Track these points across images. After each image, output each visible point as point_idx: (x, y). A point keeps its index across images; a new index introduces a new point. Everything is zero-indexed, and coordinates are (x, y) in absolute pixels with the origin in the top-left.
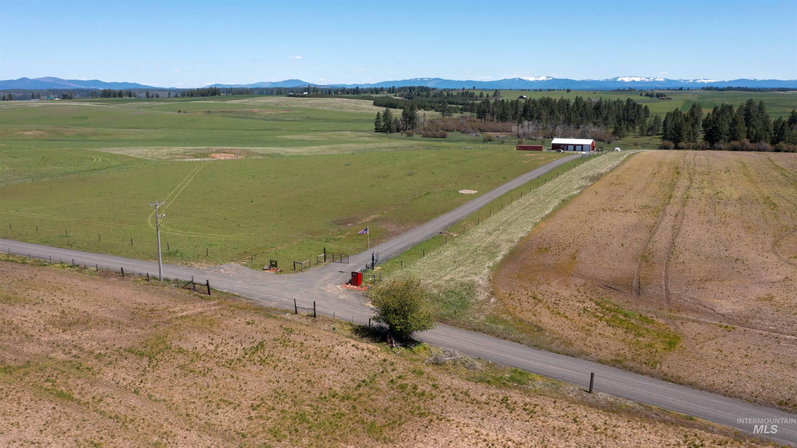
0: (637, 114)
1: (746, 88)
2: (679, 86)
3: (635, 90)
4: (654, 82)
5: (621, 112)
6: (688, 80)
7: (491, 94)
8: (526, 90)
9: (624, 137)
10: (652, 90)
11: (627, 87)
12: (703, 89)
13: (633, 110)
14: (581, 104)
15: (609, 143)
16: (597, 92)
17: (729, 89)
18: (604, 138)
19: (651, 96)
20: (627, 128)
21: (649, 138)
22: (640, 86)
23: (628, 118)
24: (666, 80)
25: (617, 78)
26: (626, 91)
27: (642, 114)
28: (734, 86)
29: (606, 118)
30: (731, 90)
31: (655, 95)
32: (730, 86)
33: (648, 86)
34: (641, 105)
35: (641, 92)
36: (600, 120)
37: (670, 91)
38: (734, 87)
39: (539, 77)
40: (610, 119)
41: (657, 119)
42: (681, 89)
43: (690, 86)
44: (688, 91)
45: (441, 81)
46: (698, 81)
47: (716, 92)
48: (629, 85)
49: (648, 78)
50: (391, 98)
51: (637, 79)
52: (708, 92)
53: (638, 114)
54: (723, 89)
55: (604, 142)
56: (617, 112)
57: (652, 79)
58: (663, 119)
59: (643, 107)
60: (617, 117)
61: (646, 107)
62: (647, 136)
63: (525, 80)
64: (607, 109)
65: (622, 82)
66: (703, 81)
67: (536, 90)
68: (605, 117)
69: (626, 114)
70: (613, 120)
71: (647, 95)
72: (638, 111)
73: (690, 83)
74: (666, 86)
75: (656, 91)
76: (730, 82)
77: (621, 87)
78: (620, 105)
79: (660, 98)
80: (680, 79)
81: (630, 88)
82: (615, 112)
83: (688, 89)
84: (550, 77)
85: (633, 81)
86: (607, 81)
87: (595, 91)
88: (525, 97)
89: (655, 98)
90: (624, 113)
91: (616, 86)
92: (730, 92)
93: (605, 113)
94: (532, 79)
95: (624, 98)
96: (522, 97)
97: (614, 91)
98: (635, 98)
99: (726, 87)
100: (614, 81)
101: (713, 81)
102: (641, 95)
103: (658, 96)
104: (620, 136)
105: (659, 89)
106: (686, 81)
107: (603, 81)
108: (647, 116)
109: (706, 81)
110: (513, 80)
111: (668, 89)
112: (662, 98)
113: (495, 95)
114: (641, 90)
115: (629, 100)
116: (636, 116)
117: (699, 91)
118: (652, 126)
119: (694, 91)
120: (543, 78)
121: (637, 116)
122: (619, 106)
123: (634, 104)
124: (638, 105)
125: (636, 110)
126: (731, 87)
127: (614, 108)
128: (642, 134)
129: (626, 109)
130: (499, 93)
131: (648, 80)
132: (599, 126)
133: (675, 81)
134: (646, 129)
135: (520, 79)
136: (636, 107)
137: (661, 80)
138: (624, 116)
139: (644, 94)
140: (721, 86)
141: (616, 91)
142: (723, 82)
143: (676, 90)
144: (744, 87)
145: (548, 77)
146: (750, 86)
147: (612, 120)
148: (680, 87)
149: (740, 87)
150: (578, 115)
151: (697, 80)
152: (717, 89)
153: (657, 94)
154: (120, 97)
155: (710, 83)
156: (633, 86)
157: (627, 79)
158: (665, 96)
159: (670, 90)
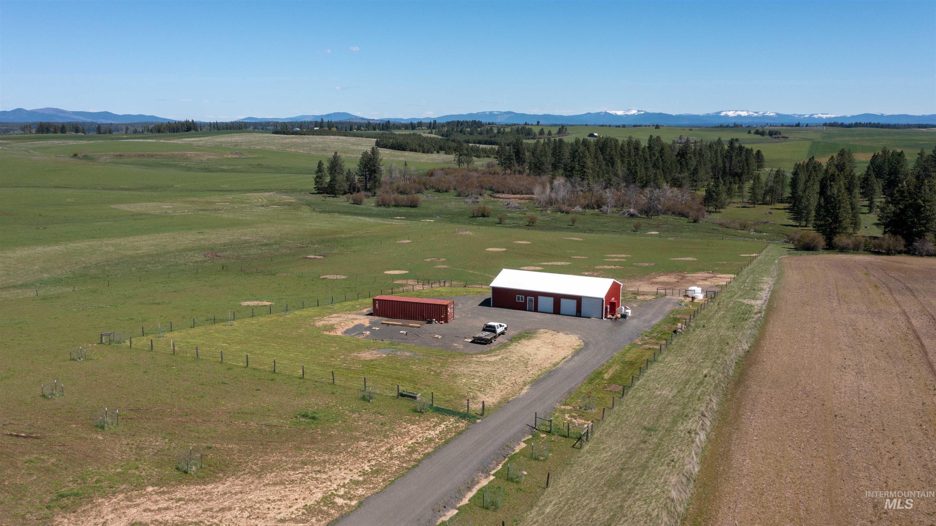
0: (745, 165)
1: (879, 124)
2: (795, 122)
3: (741, 126)
4: (764, 117)
5: (720, 161)
6: (803, 115)
7: (555, 131)
8: (606, 126)
9: (722, 207)
10: (761, 126)
11: (731, 123)
12: (825, 125)
13: (740, 159)
14: (657, 148)
15: (695, 221)
16: (693, 129)
17: (857, 125)
18: (687, 210)
19: (762, 134)
20: (729, 192)
21: (766, 208)
22: (748, 121)
23: (730, 170)
24: (777, 114)
25: (720, 112)
26: (730, 127)
27: (753, 162)
28: (863, 121)
29: (695, 172)
30: (860, 126)
31: (768, 132)
32: (858, 122)
33: (756, 121)
34: (752, 150)
35: (749, 129)
36: (686, 174)
37: (784, 128)
38: (863, 123)
39: (629, 110)
40: (701, 173)
41: (779, 175)
42: (798, 125)
43: (809, 122)
44: (807, 128)
45: (513, 115)
46: (815, 116)
47: (841, 128)
48: (734, 121)
49: (757, 113)
50: (420, 135)
51: (744, 114)
52: (831, 129)
53: (747, 164)
54: (850, 126)
55: (687, 217)
56: (714, 160)
57: (761, 113)
58: (789, 175)
59: (755, 152)
60: (713, 168)
61: (759, 152)
62: (763, 204)
63: (612, 114)
64: (698, 156)
65: (726, 116)
66: (820, 115)
67: (619, 126)
68: (694, 170)
69: (727, 165)
70: (707, 173)
71: (757, 133)
72: (747, 160)
73: (806, 118)
74: (779, 122)
75: (767, 127)
76: (853, 117)
77: (724, 122)
78: (719, 149)
79: (773, 136)
80: (794, 113)
81: (735, 124)
82: (711, 162)
83: (807, 126)
84: (642, 111)
85: (739, 116)
86: (708, 116)
87: (691, 128)
88: (596, 134)
89: (768, 137)
90: (724, 162)
91: (718, 122)
92: (859, 129)
93: (693, 162)
94: (620, 113)
95: (726, 137)
96: (592, 135)
97: (716, 127)
98: (742, 136)
99: (854, 122)
100: (717, 115)
101: (833, 116)
102: (749, 132)
103: (771, 134)
104: (716, 207)
105: (771, 126)
106: (801, 115)
107: (704, 116)
108: (760, 166)
109: (824, 116)
110: (599, 114)
111: (782, 125)
112: (776, 136)
113: (560, 132)
114: (748, 127)
115: (732, 142)
116: (743, 166)
117: (821, 128)
118: (772, 187)
119: (815, 128)
120: (634, 112)
121: (746, 168)
122: (717, 150)
123: (741, 148)
124: (747, 150)
125: (744, 158)
126: (860, 123)
127: (708, 155)
128: (754, 201)
129: (728, 156)
130: (566, 130)
131: (756, 114)
132: (680, 186)
133: (788, 116)
134: (760, 192)
135: (606, 113)
136: (744, 153)
137: (772, 114)
138: (724, 167)
139: (753, 132)
140: (847, 122)
141: (718, 127)
142: (845, 117)
143: (792, 126)
144: (876, 122)
145: (639, 111)
146: (882, 122)
147: (705, 174)
148: (797, 122)
149: (870, 123)
150: (650, 165)
151: (813, 115)
152: (842, 125)
153: (770, 132)
154: (62, 133)
155: (830, 118)
156: (739, 122)
157: (731, 114)
158: (780, 134)
159: (784, 126)
